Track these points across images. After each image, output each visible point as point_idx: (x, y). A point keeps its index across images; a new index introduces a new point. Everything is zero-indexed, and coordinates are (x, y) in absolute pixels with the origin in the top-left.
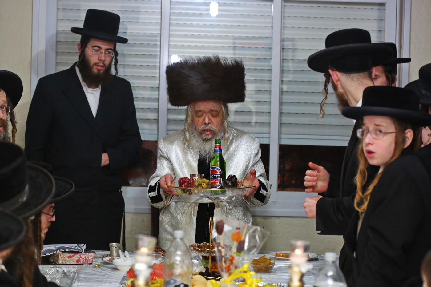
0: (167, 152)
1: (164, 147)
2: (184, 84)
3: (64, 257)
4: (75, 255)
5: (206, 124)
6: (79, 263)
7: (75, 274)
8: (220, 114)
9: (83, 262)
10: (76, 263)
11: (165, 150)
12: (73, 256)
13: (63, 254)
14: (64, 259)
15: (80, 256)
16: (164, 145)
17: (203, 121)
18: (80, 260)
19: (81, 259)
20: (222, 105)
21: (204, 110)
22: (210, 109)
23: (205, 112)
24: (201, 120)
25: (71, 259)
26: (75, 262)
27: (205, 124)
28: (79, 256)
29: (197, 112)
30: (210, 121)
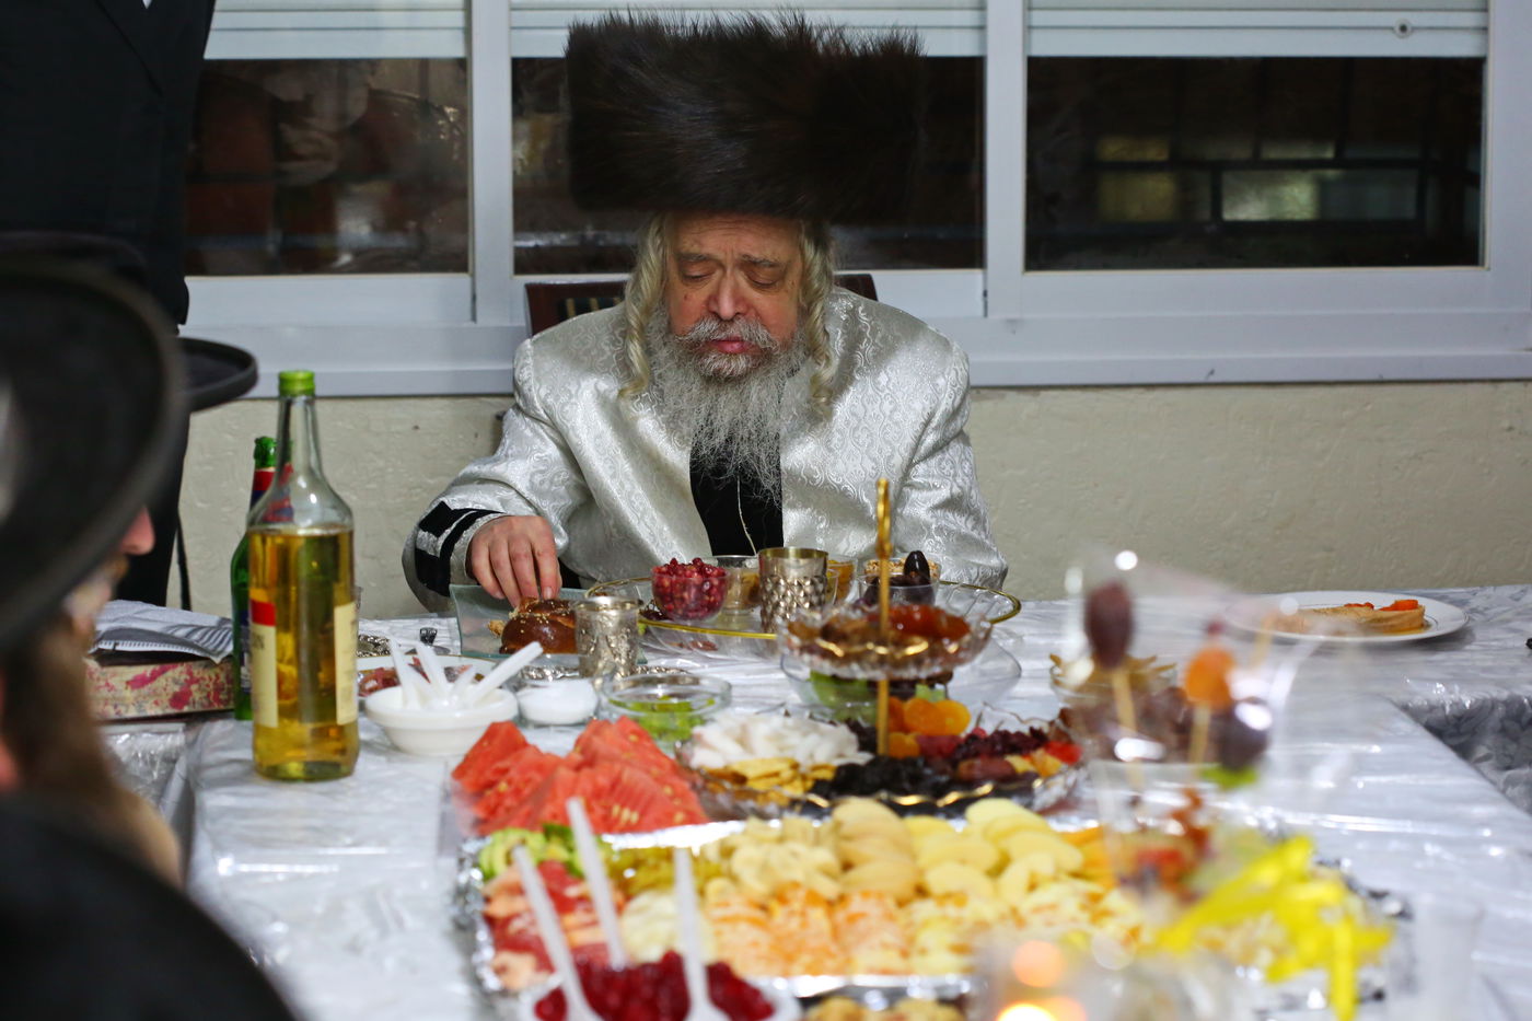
0: (550, 400)
1: (538, 379)
2: (636, 134)
3: (107, 684)
4: (163, 672)
5: (724, 322)
6: (186, 709)
7: (171, 765)
8: (793, 278)
9: (205, 701)
10: (170, 711)
11: (543, 392)
12: (154, 677)
13: (105, 670)
14: (110, 695)
15: (190, 674)
16: (537, 370)
17: (707, 303)
18: (190, 693)
19: (194, 687)
20: (803, 236)
21: (720, 256)
22: (745, 256)
23: (721, 265)
24: (699, 295)
25: (145, 690)
26: (167, 703)
27: (717, 316)
28: (185, 677)
29: (684, 260)
30: (741, 309)
